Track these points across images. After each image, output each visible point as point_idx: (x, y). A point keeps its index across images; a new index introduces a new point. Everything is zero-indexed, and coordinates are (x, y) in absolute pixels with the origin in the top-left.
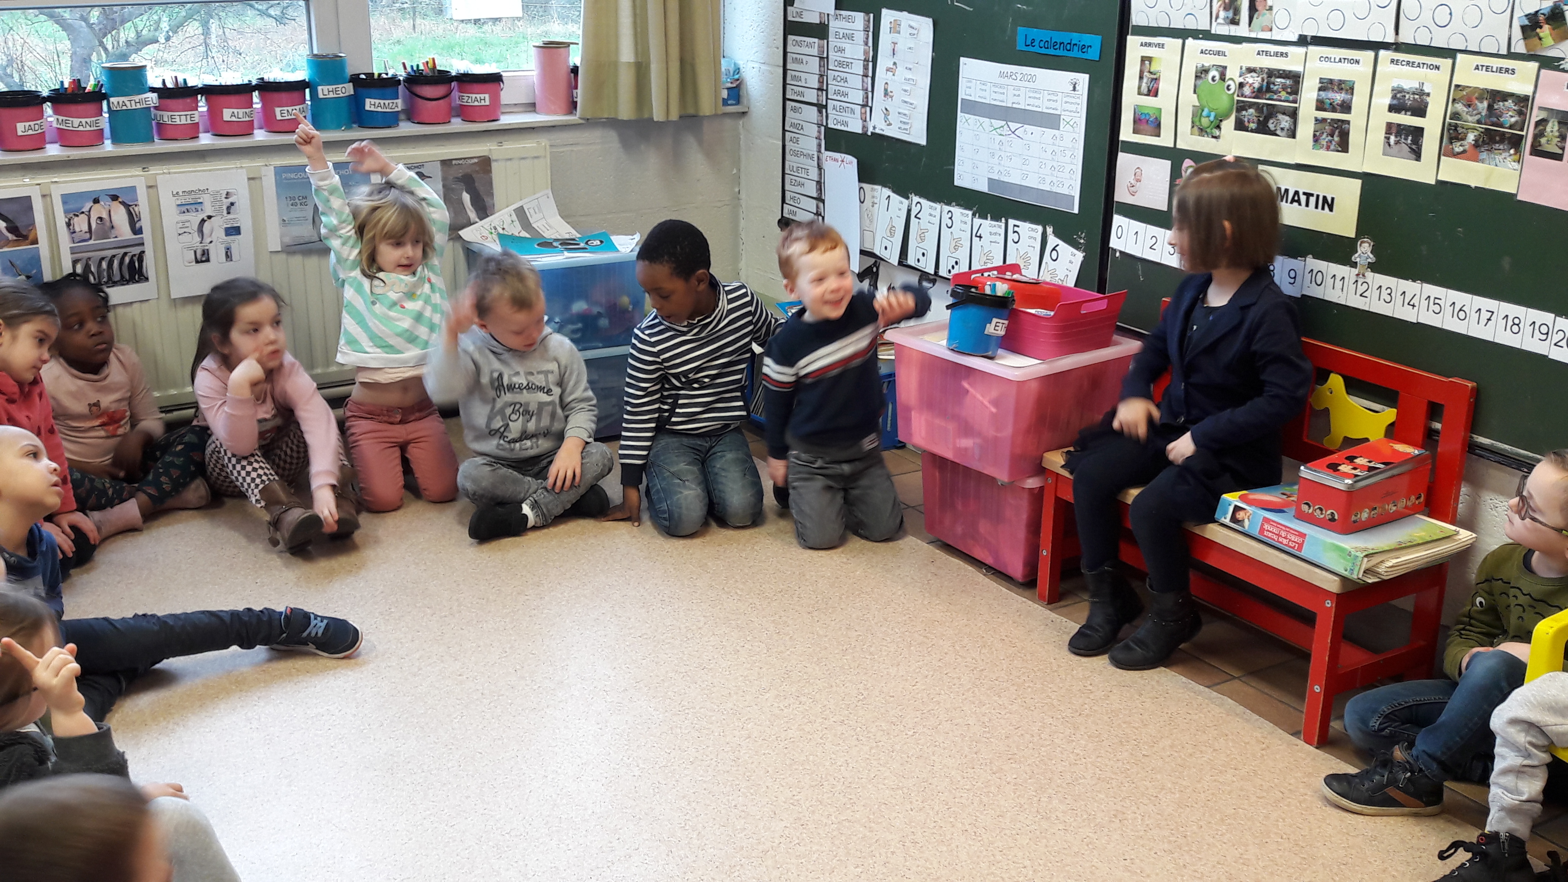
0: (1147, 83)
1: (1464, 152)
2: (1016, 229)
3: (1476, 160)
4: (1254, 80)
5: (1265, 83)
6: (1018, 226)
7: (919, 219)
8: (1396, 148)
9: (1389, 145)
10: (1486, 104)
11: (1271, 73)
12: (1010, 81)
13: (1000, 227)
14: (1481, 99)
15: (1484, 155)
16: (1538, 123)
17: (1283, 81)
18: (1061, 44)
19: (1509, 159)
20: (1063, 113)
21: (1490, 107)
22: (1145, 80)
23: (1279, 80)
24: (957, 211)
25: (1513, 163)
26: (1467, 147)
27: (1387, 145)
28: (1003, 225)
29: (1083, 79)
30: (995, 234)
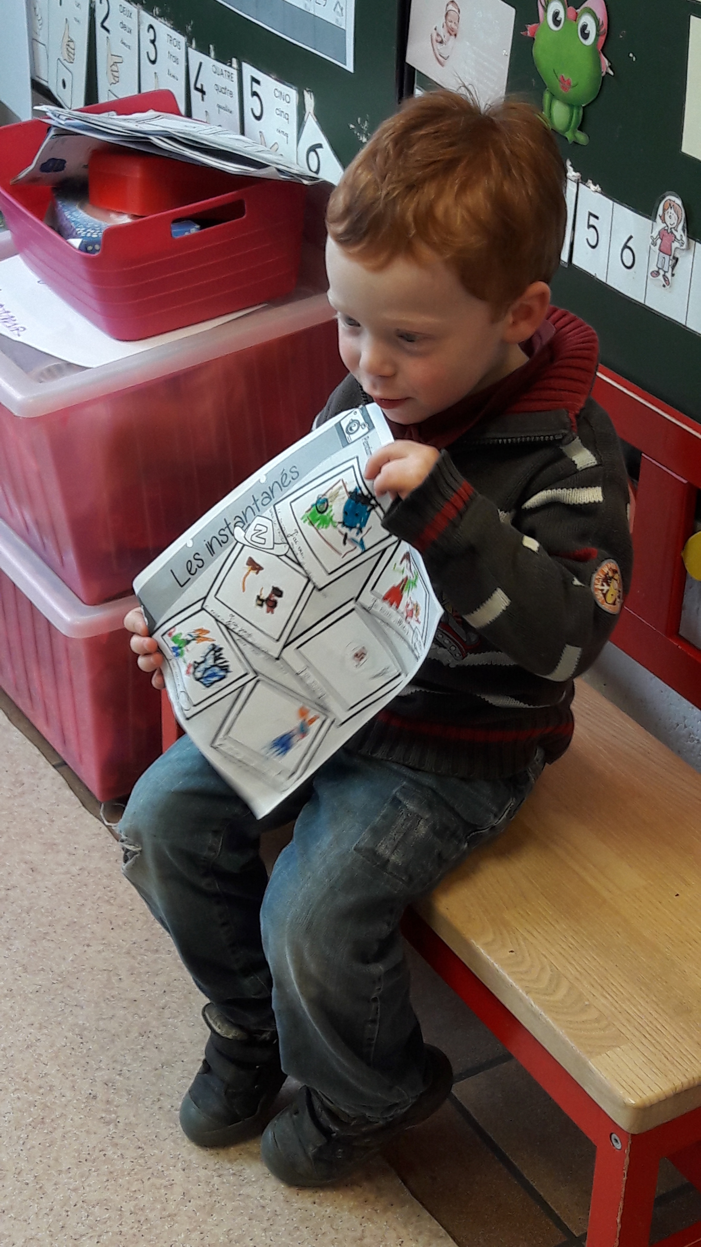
2: (256, 87)
6: (258, 82)
7: (108, 30)
13: (230, 76)
24: (164, 29)
28: (235, 73)
30: (222, 90)
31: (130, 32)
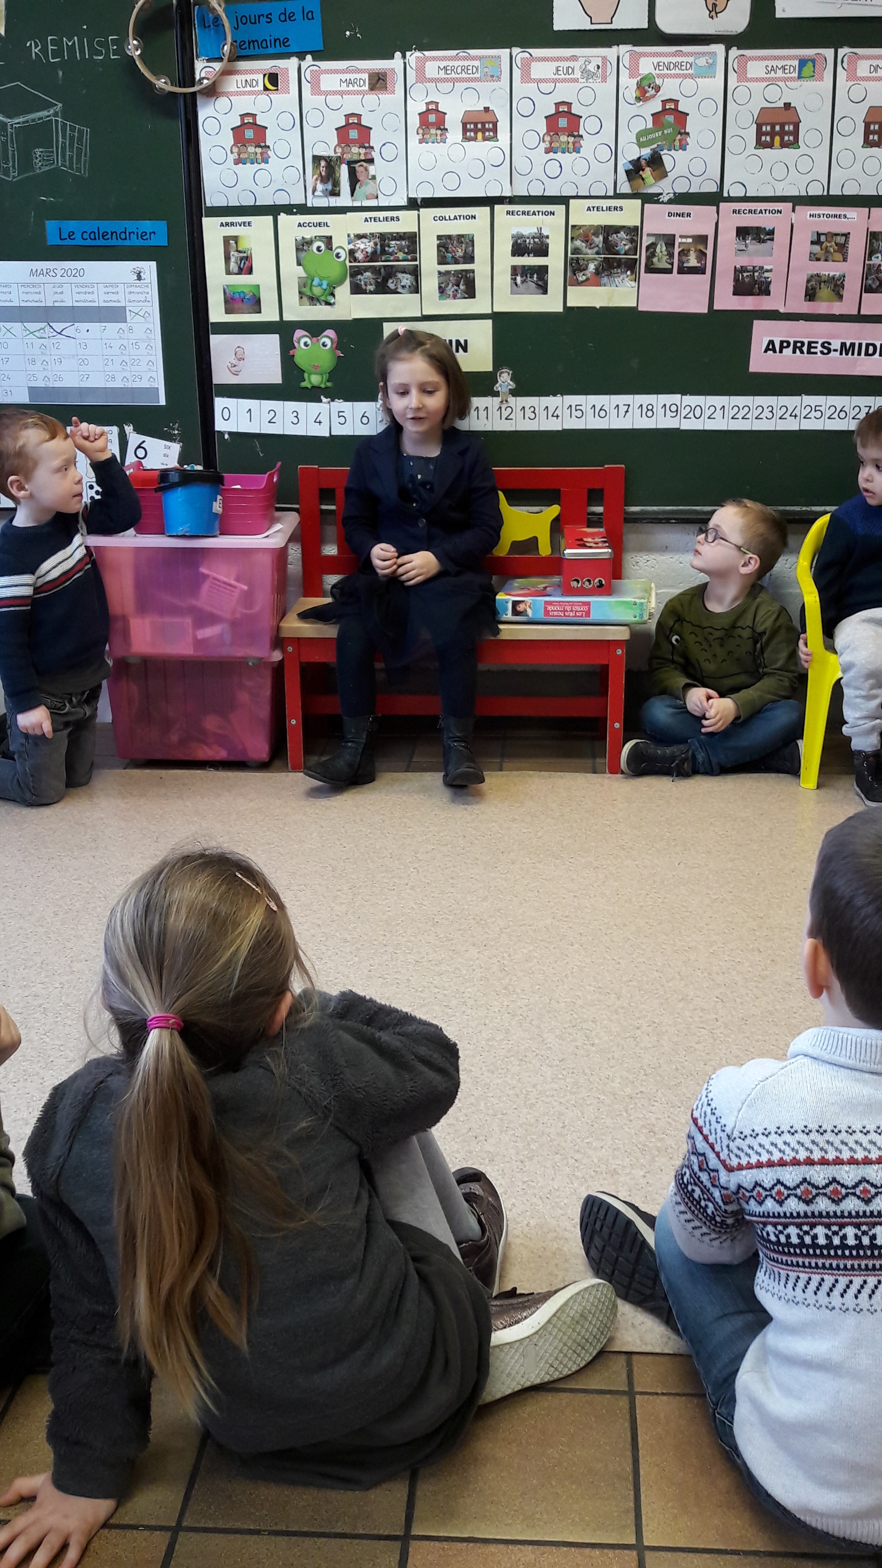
0: (236, 263)
1: (587, 279)
3: (599, 285)
4: (366, 246)
5: (379, 247)
8: (522, 287)
9: (516, 284)
10: (601, 238)
11: (383, 238)
12: (47, 279)
14: (596, 234)
15: (605, 280)
16: (648, 248)
17: (398, 242)
18: (112, 234)
19: (627, 279)
20: (128, 304)
21: (606, 240)
22: (233, 259)
23: (393, 242)
25: (630, 282)
26: (589, 275)
27: (514, 285)
29: (150, 268)
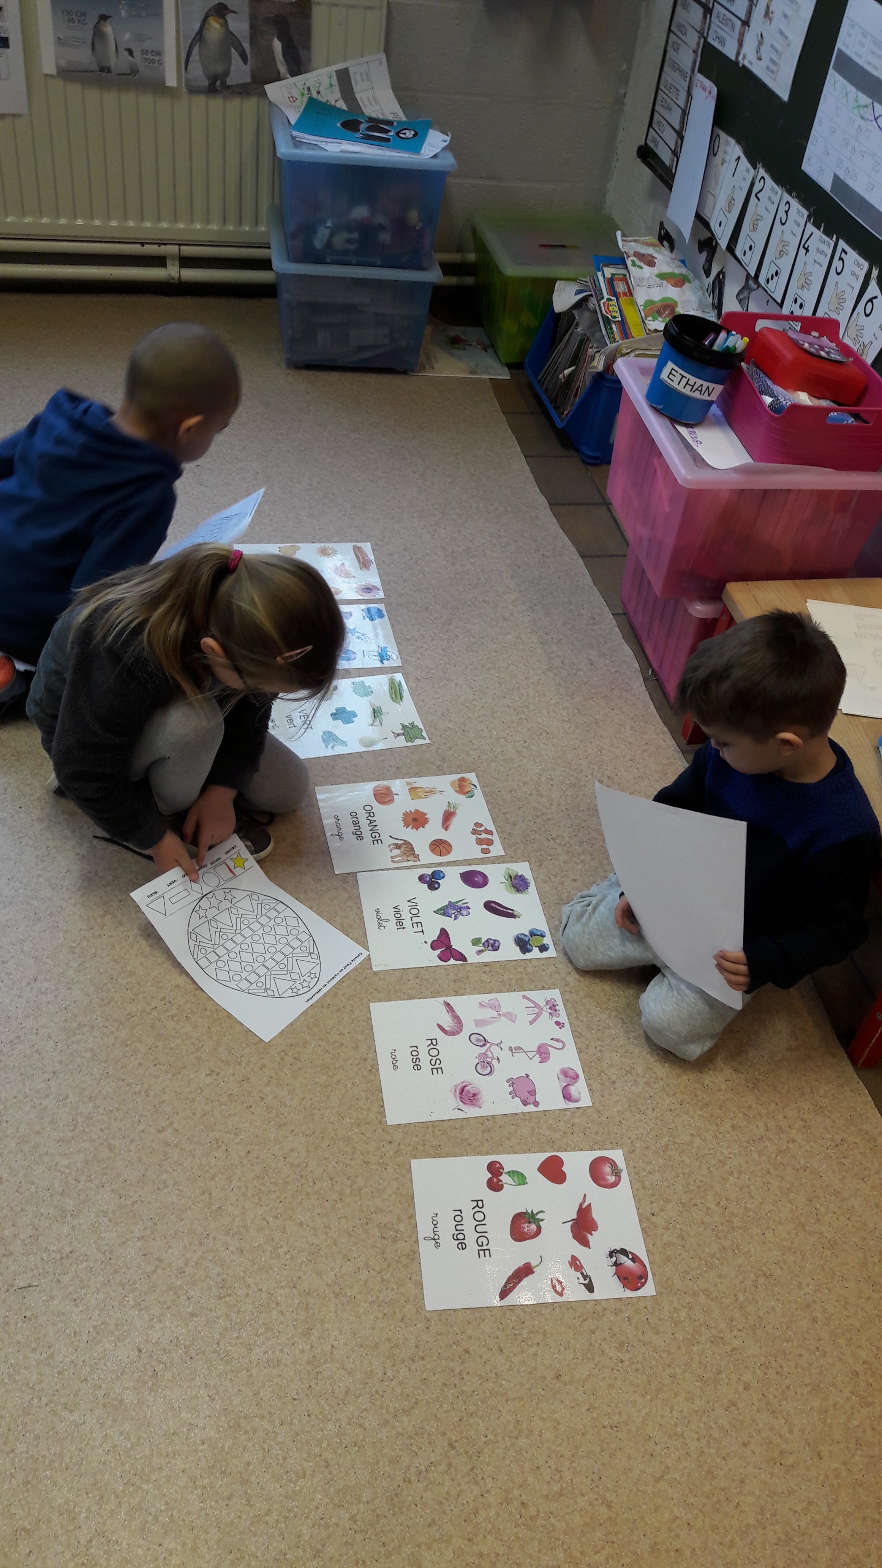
2: (843, 255)
6: (846, 253)
7: (759, 200)
13: (829, 245)
24: (795, 205)
28: (833, 244)
30: (822, 252)
31: (773, 203)
